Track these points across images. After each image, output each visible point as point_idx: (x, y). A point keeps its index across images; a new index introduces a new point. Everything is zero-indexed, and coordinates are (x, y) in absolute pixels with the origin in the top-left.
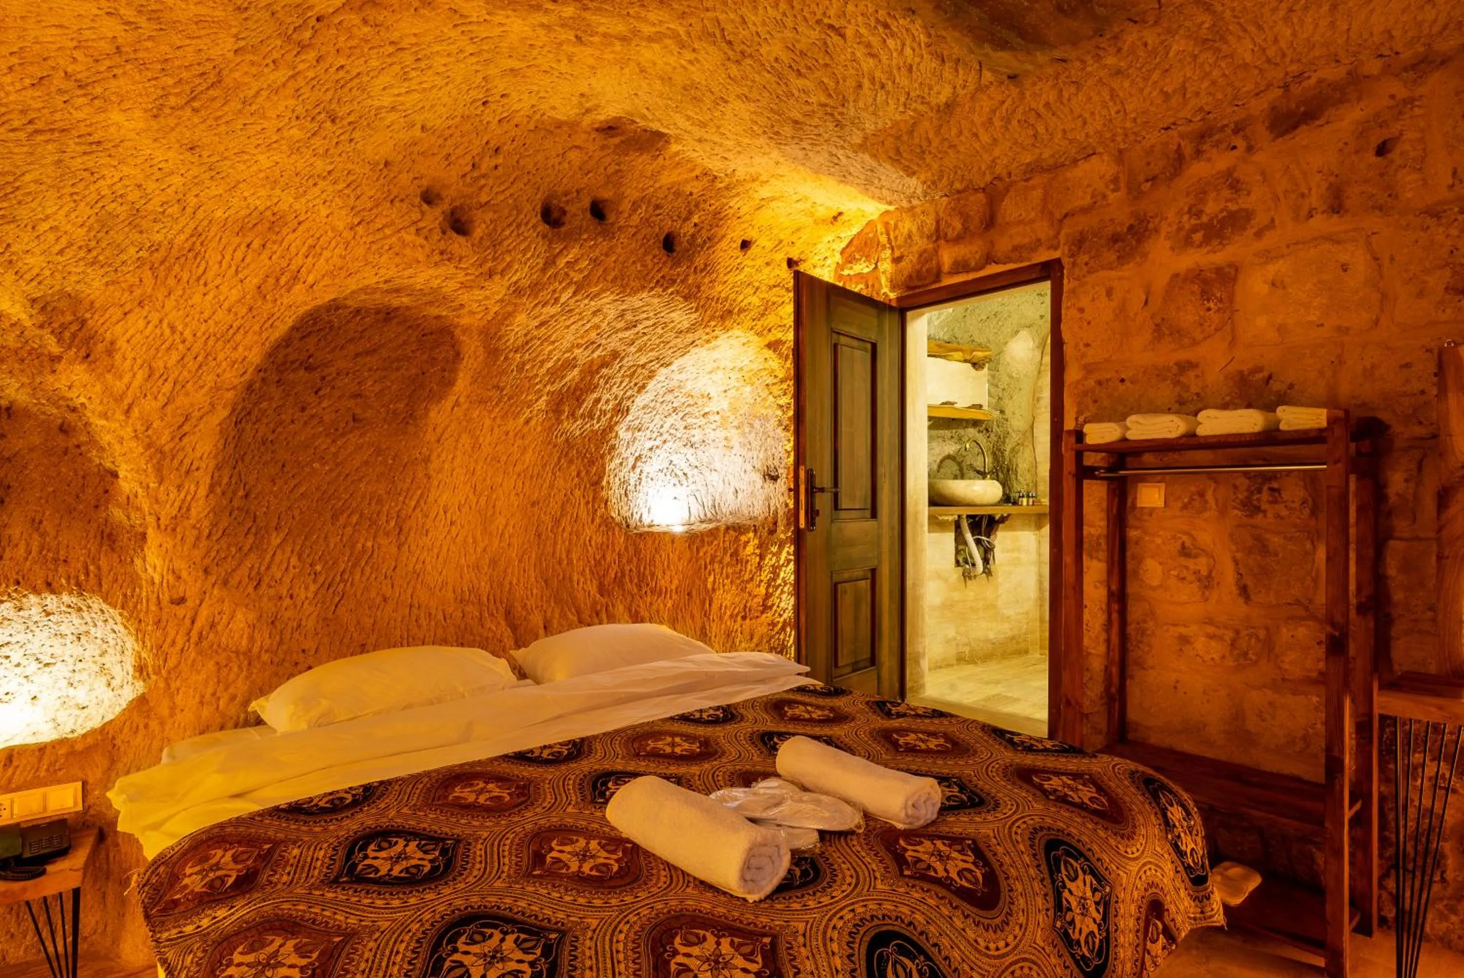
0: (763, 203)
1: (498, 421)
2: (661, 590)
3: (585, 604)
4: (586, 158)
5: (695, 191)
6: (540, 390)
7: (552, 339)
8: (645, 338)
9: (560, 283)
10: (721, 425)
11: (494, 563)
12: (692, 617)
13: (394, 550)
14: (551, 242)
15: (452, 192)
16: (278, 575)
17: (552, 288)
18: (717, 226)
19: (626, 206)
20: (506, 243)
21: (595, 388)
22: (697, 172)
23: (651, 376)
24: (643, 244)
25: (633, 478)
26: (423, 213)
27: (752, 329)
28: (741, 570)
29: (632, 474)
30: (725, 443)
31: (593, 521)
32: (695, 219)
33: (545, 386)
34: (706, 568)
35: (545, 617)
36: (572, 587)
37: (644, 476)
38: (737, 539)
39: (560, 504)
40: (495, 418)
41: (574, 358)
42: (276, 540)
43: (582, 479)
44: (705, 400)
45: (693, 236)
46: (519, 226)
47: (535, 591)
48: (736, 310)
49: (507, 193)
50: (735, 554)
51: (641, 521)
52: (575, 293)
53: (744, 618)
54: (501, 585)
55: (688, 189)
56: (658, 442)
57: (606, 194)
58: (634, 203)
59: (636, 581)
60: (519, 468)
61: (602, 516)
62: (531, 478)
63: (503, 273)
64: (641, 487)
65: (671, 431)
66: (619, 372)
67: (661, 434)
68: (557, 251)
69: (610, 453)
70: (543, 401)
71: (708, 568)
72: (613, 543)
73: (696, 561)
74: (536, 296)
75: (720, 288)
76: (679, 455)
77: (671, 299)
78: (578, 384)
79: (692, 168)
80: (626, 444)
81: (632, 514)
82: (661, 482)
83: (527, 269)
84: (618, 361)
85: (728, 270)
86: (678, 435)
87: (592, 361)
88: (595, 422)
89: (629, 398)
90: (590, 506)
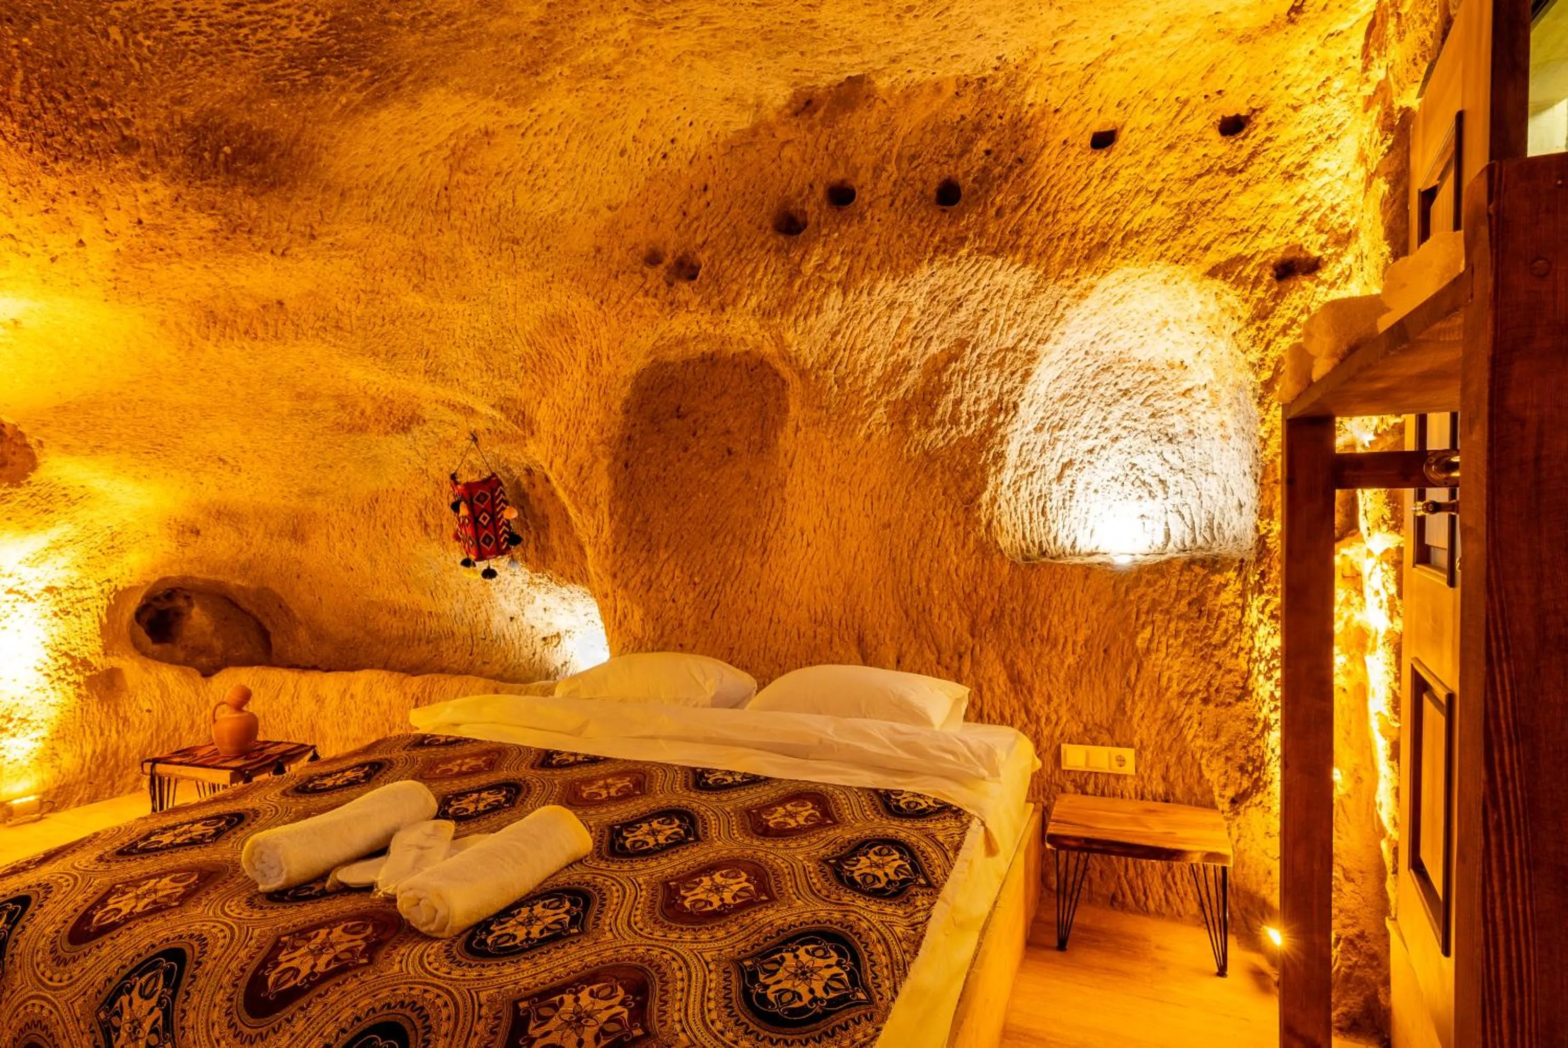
0: (1091, 70)
2: (1056, 639)
3: (947, 642)
4: (802, 148)
5: (964, 112)
6: (871, 403)
7: (859, 346)
8: (988, 316)
9: (816, 290)
10: (1213, 405)
11: (848, 587)
12: (1106, 683)
13: (758, 568)
14: (788, 252)
15: (671, 247)
16: (665, 583)
17: (805, 299)
18: (1026, 138)
19: (865, 176)
20: (728, 274)
21: (948, 388)
22: (950, 89)
23: (1032, 357)
24: (904, 211)
25: (1057, 492)
26: (644, 276)
27: (1162, 256)
28: (1206, 628)
29: (1055, 486)
30: (1221, 431)
31: (963, 547)
32: (982, 145)
33: (879, 397)
34: (1137, 618)
35: (900, 651)
36: (931, 620)
37: (1079, 487)
38: (1206, 580)
39: (917, 526)
40: (832, 439)
41: (904, 360)
42: (663, 556)
43: (950, 496)
44: (1178, 372)
45: (985, 170)
46: (740, 251)
47: (891, 621)
48: (1119, 237)
49: (723, 225)
50: (1198, 603)
51: (1073, 546)
52: (845, 294)
53: (1205, 701)
54: (853, 610)
56: (1104, 439)
57: (838, 175)
58: (875, 170)
59: (1018, 622)
60: (864, 489)
61: (978, 541)
62: (879, 498)
63: (734, 302)
64: (1074, 503)
65: (1125, 423)
66: (978, 362)
67: (1106, 430)
68: (797, 259)
69: (995, 464)
70: (880, 413)
71: (1143, 618)
72: (990, 574)
73: (1124, 606)
74: (790, 313)
75: (1073, 217)
76: (1148, 456)
77: (977, 261)
78: (923, 388)
79: (938, 88)
80: (1038, 448)
81: (1055, 539)
82: (1114, 495)
83: (764, 289)
84: (969, 350)
85: (1080, 187)
86: (1141, 427)
87: (935, 357)
88: (963, 427)
89: (1011, 392)
90: (961, 528)
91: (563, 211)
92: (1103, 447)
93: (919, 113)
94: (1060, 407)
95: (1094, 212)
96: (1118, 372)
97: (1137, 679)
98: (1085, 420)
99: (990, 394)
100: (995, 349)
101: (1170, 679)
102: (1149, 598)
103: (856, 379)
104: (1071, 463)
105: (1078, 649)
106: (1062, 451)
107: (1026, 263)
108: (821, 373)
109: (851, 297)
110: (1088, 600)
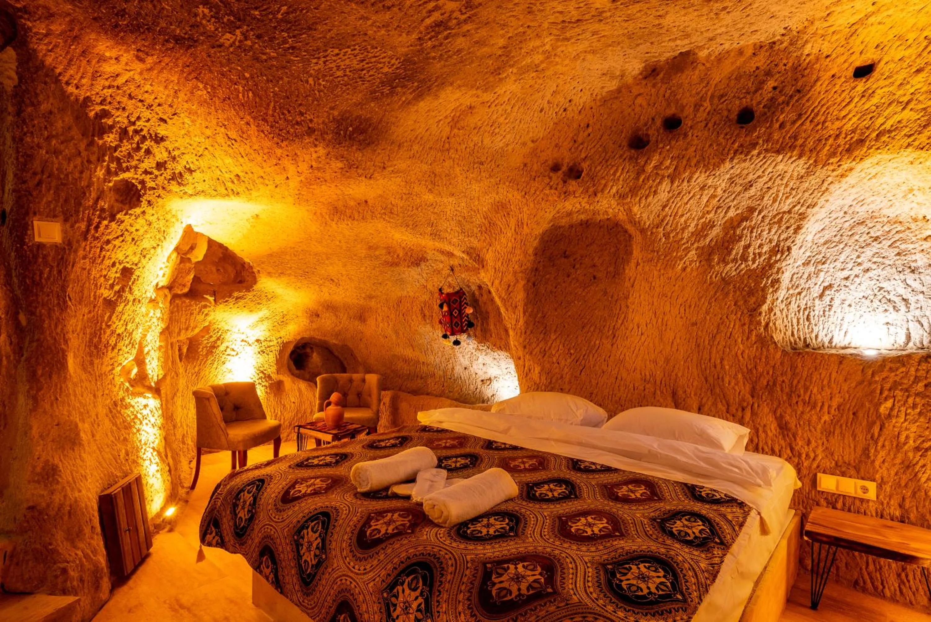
0: (855, 27)
1: (662, 271)
2: (815, 403)
3: (734, 399)
4: (648, 98)
5: (759, 64)
6: (686, 248)
7: (680, 213)
8: (771, 191)
9: (654, 181)
11: (667, 361)
12: (854, 436)
13: (610, 347)
14: (637, 159)
15: (566, 161)
16: (554, 352)
17: (647, 187)
18: (803, 76)
19: (689, 111)
20: (599, 174)
21: (740, 238)
22: (749, 52)
23: (803, 217)
24: (714, 130)
25: (819, 306)
26: (550, 178)
27: (909, 145)
29: (817, 302)
31: (748, 338)
32: (771, 83)
33: (693, 244)
34: (881, 393)
35: (701, 402)
36: (723, 385)
37: (837, 302)
39: (715, 325)
40: (660, 270)
41: (710, 221)
42: (553, 337)
43: (739, 307)
44: (920, 224)
45: (772, 99)
46: (607, 161)
47: (695, 383)
48: (874, 135)
49: (598, 146)
51: (830, 342)
52: (672, 182)
54: (670, 375)
55: (752, 66)
56: (857, 270)
57: (671, 111)
58: (695, 106)
59: (787, 390)
60: (680, 301)
61: (759, 336)
62: (690, 306)
63: (602, 191)
64: (832, 313)
65: (875, 260)
66: (762, 221)
67: (859, 264)
68: (643, 163)
69: (772, 286)
70: (693, 254)
71: (886, 393)
72: (767, 357)
73: (870, 384)
74: (636, 195)
75: (838, 124)
76: (893, 282)
77: (764, 157)
78: (723, 238)
79: (741, 52)
80: (805, 276)
81: (817, 337)
82: (864, 309)
83: (621, 182)
84: (756, 214)
85: (844, 104)
86: (887, 262)
87: (732, 219)
88: (750, 263)
89: (787, 239)
90: (746, 327)
91: (507, 145)
92: (857, 276)
93: (727, 68)
94: (823, 249)
95: (855, 119)
96: (870, 225)
97: (879, 435)
98: (842, 257)
99: (771, 241)
100: (776, 213)
101: (907, 437)
102: (891, 380)
103: (677, 234)
104: (830, 286)
105: (833, 411)
106: (824, 279)
107: (800, 157)
108: (654, 230)
109: (676, 183)
110: (841, 379)
